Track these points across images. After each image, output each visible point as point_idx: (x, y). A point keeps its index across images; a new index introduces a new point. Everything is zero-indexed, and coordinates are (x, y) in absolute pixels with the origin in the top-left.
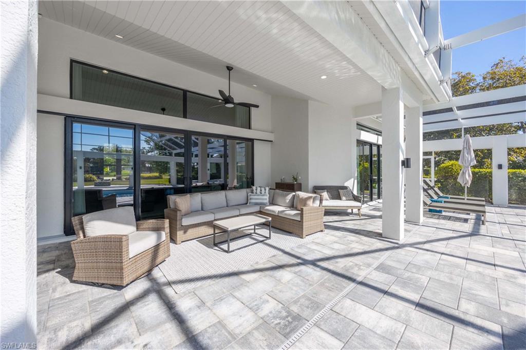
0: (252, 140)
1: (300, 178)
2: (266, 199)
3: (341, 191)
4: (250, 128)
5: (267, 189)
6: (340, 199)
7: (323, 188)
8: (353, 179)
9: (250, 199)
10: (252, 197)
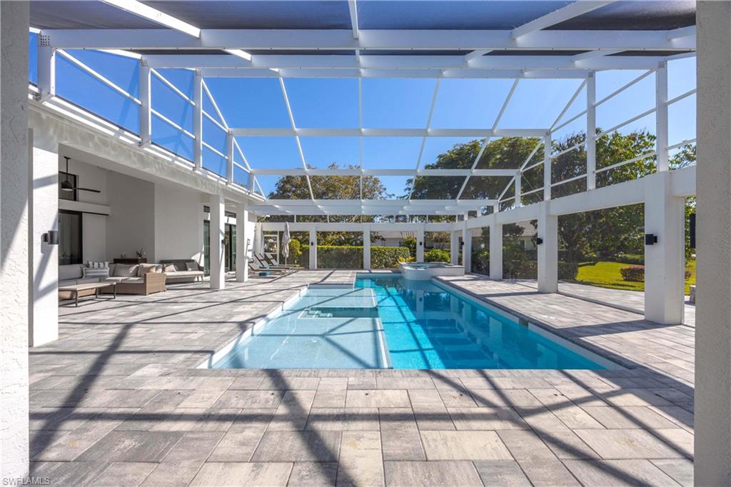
0: (79, 214)
1: (145, 253)
2: (106, 272)
3: (187, 264)
4: (75, 200)
5: (107, 263)
6: (187, 270)
7: (169, 262)
8: (199, 254)
9: (86, 273)
10: (88, 271)
